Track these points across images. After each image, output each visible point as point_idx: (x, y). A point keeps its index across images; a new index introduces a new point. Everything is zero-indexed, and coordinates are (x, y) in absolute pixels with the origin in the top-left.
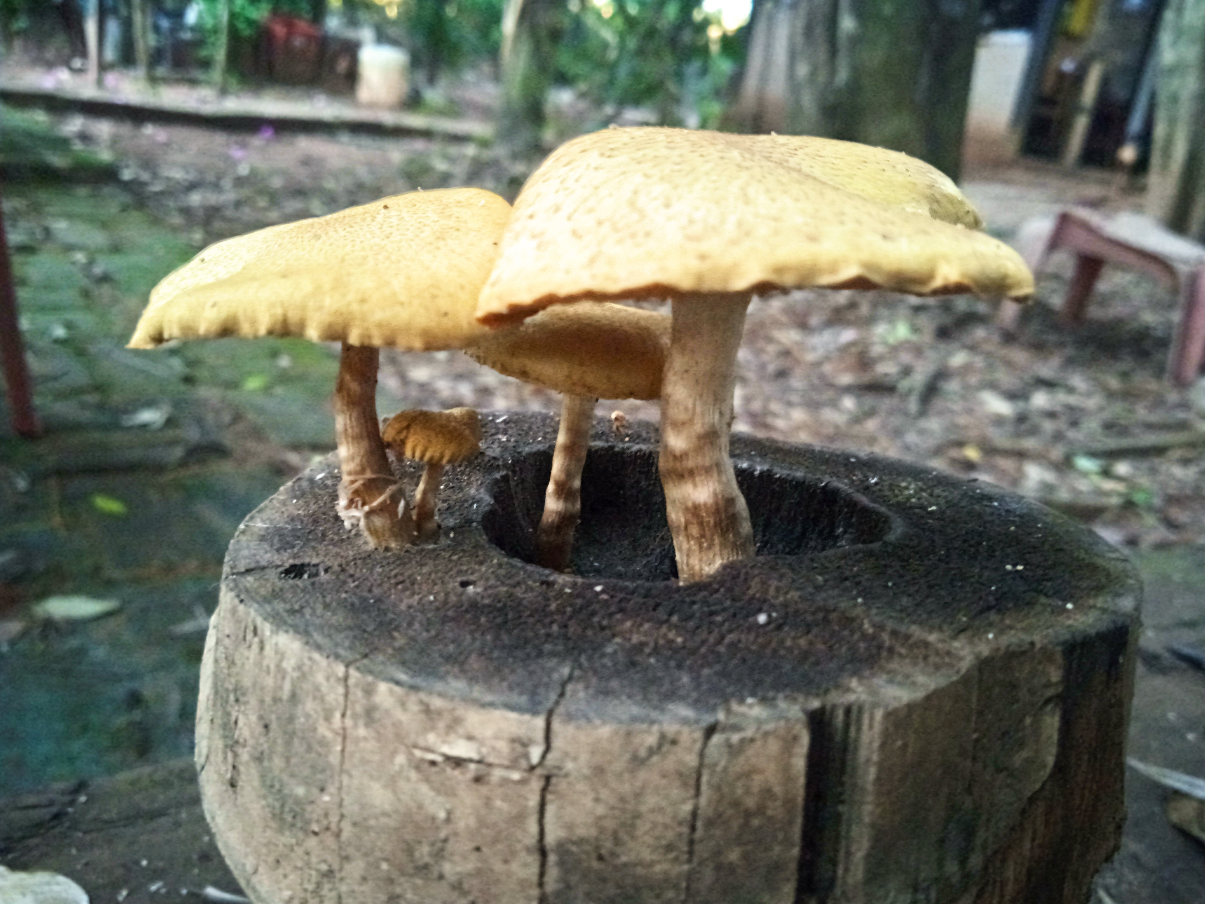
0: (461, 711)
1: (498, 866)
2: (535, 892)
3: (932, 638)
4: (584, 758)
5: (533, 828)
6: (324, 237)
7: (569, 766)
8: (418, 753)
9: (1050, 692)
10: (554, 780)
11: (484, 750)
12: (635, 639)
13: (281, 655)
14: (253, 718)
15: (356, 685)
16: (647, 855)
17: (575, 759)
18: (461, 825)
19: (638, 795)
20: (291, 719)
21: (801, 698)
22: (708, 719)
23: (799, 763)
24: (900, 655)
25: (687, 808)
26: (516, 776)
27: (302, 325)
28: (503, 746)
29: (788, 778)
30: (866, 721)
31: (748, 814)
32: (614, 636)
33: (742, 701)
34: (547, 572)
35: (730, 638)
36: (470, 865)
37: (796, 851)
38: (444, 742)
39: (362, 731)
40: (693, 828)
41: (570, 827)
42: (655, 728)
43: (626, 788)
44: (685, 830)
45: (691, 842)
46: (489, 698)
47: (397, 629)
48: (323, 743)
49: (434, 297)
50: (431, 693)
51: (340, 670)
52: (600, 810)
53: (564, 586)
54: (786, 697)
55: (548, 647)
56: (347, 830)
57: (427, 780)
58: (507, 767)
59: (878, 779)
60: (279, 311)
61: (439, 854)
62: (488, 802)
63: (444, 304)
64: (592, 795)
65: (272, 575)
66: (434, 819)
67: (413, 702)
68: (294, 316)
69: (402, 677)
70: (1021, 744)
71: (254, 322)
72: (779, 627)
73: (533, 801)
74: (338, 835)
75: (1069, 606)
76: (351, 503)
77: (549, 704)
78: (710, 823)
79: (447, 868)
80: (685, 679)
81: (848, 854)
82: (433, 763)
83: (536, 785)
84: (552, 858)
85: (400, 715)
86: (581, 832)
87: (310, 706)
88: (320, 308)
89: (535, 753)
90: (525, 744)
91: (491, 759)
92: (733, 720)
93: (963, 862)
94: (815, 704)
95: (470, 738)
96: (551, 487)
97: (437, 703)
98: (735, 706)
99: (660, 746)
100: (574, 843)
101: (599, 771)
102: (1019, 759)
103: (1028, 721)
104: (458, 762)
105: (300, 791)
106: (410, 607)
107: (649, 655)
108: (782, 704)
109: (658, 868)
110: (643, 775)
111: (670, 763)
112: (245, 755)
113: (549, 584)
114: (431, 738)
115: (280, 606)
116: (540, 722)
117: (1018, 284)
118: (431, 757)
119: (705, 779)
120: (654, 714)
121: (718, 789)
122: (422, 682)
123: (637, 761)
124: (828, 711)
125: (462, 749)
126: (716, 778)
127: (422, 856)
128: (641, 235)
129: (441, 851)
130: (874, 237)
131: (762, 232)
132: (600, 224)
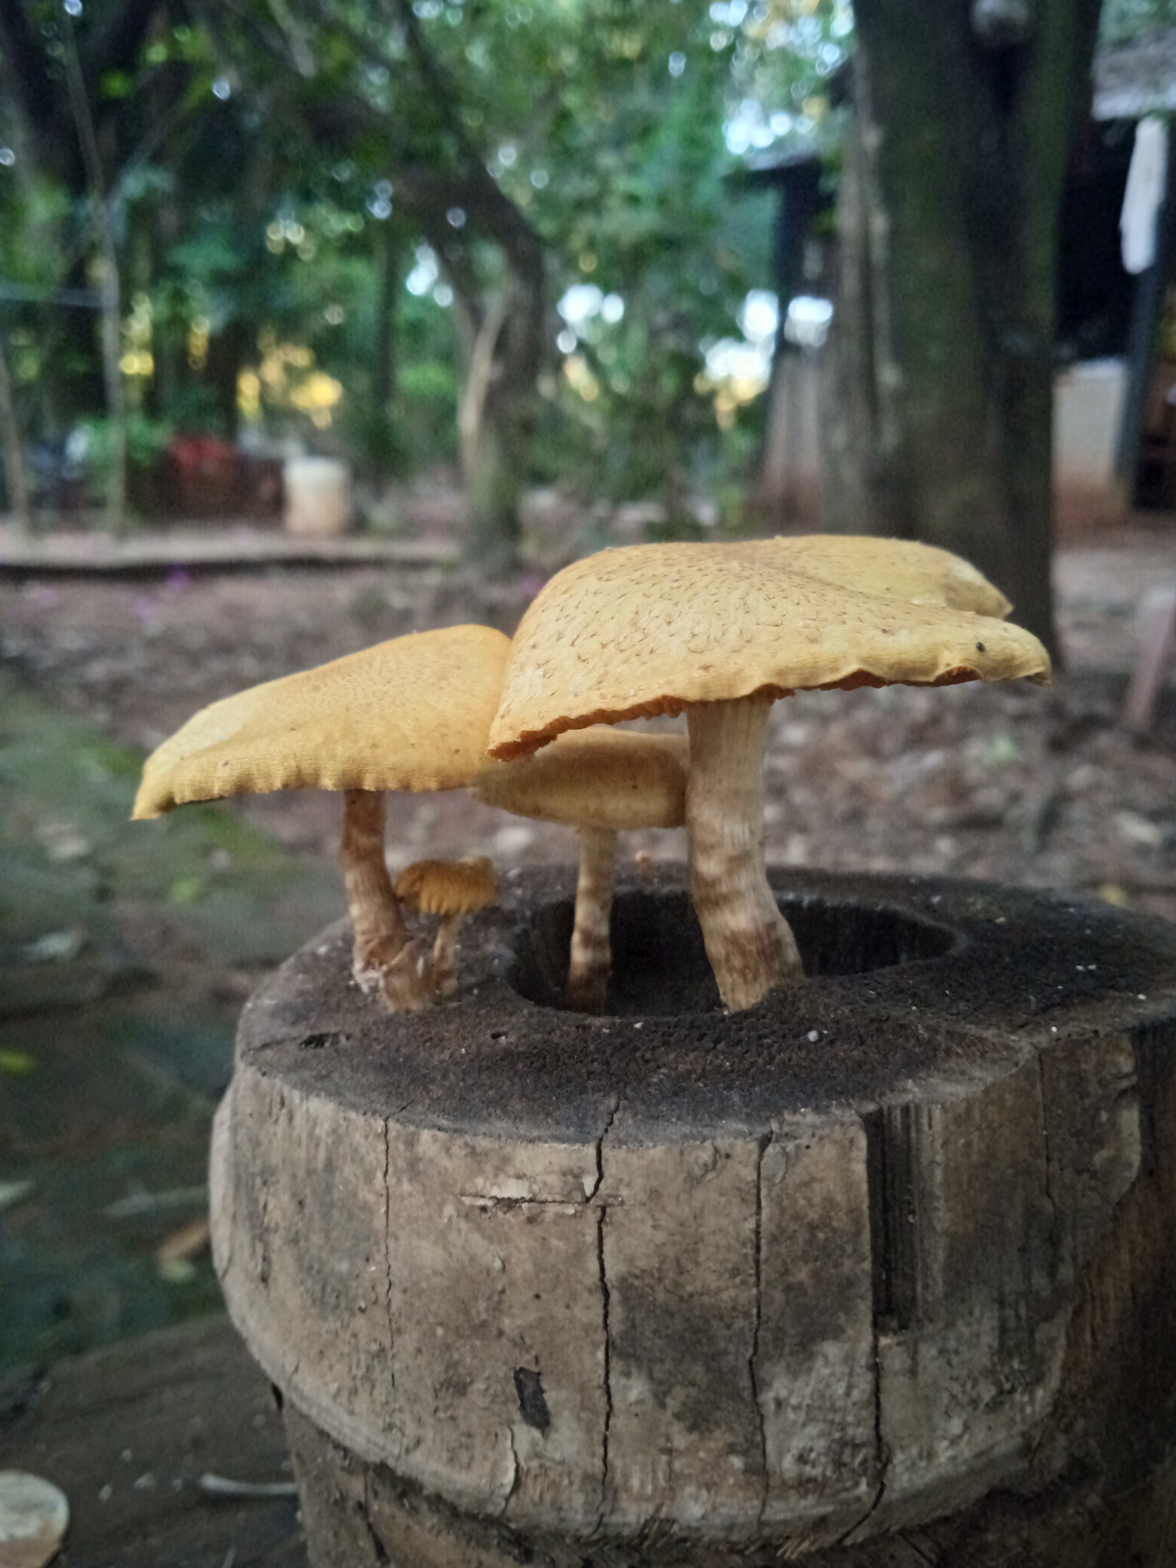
0: (509, 1150)
1: (560, 1313)
2: (601, 1336)
3: (989, 1034)
4: (639, 1182)
5: (592, 1265)
6: (324, 689)
7: (624, 1192)
8: (467, 1201)
9: (1125, 1084)
10: (608, 1210)
11: (536, 1187)
12: (681, 1068)
13: (314, 1122)
14: (285, 1198)
15: (397, 1138)
16: (713, 1282)
17: (628, 1185)
18: (518, 1273)
19: (698, 1217)
20: (329, 1189)
21: (855, 1103)
22: (761, 1131)
23: (860, 1169)
24: (957, 1054)
25: (751, 1224)
26: (570, 1210)
27: (317, 776)
28: (554, 1180)
29: (849, 1186)
30: (925, 1120)
31: (813, 1228)
32: (659, 1067)
33: (795, 1111)
34: (582, 1016)
35: (780, 1057)
36: (531, 1317)
37: (867, 1265)
38: (493, 1184)
39: (406, 1187)
40: (758, 1249)
41: (631, 1260)
42: (708, 1143)
43: (685, 1211)
44: (750, 1251)
45: (757, 1262)
46: (535, 1133)
47: (433, 1081)
48: (366, 1207)
49: (444, 735)
50: (475, 1135)
51: (379, 1125)
52: (660, 1237)
53: (603, 1026)
54: (841, 1104)
55: (590, 1083)
56: (397, 1298)
57: (479, 1228)
58: (561, 1202)
59: (946, 1183)
60: (293, 763)
61: (497, 1309)
62: (544, 1243)
63: (454, 742)
64: (650, 1223)
65: (292, 1047)
66: (488, 1270)
67: (458, 1146)
68: (307, 767)
69: (444, 1123)
70: (1099, 1142)
71: (268, 776)
72: (831, 1043)
73: (591, 1236)
74: (387, 1306)
75: (1142, 997)
76: (368, 965)
77: (599, 1133)
78: (774, 1239)
79: (507, 1323)
80: (736, 1098)
81: (927, 1268)
82: (484, 1209)
83: (592, 1217)
84: (615, 1296)
85: (445, 1162)
86: (642, 1263)
87: (348, 1170)
88: (333, 757)
89: (589, 1183)
90: (578, 1175)
91: (544, 1196)
92: (786, 1129)
93: (1052, 1273)
94: (871, 1107)
95: (520, 1177)
96: (576, 937)
97: (482, 1143)
98: (788, 1116)
99: (715, 1163)
100: (635, 1276)
101: (655, 1194)
102: (1100, 1157)
103: (1104, 1116)
104: (510, 1204)
105: (343, 1267)
106: (442, 1062)
107: (697, 1080)
108: (836, 1111)
109: (725, 1296)
110: (700, 1195)
111: (726, 1179)
112: (277, 1241)
113: (586, 1028)
114: (480, 1182)
115: (307, 1074)
116: (590, 1151)
117: (1026, 664)
118: (481, 1202)
119: (764, 1192)
120: (706, 1131)
121: (778, 1202)
122: (464, 1125)
123: (693, 1181)
124: (885, 1112)
125: (513, 1190)
126: (776, 1190)
127: (478, 1313)
128: (645, 653)
129: (499, 1304)
130: (873, 632)
131: (764, 639)
132: (604, 646)
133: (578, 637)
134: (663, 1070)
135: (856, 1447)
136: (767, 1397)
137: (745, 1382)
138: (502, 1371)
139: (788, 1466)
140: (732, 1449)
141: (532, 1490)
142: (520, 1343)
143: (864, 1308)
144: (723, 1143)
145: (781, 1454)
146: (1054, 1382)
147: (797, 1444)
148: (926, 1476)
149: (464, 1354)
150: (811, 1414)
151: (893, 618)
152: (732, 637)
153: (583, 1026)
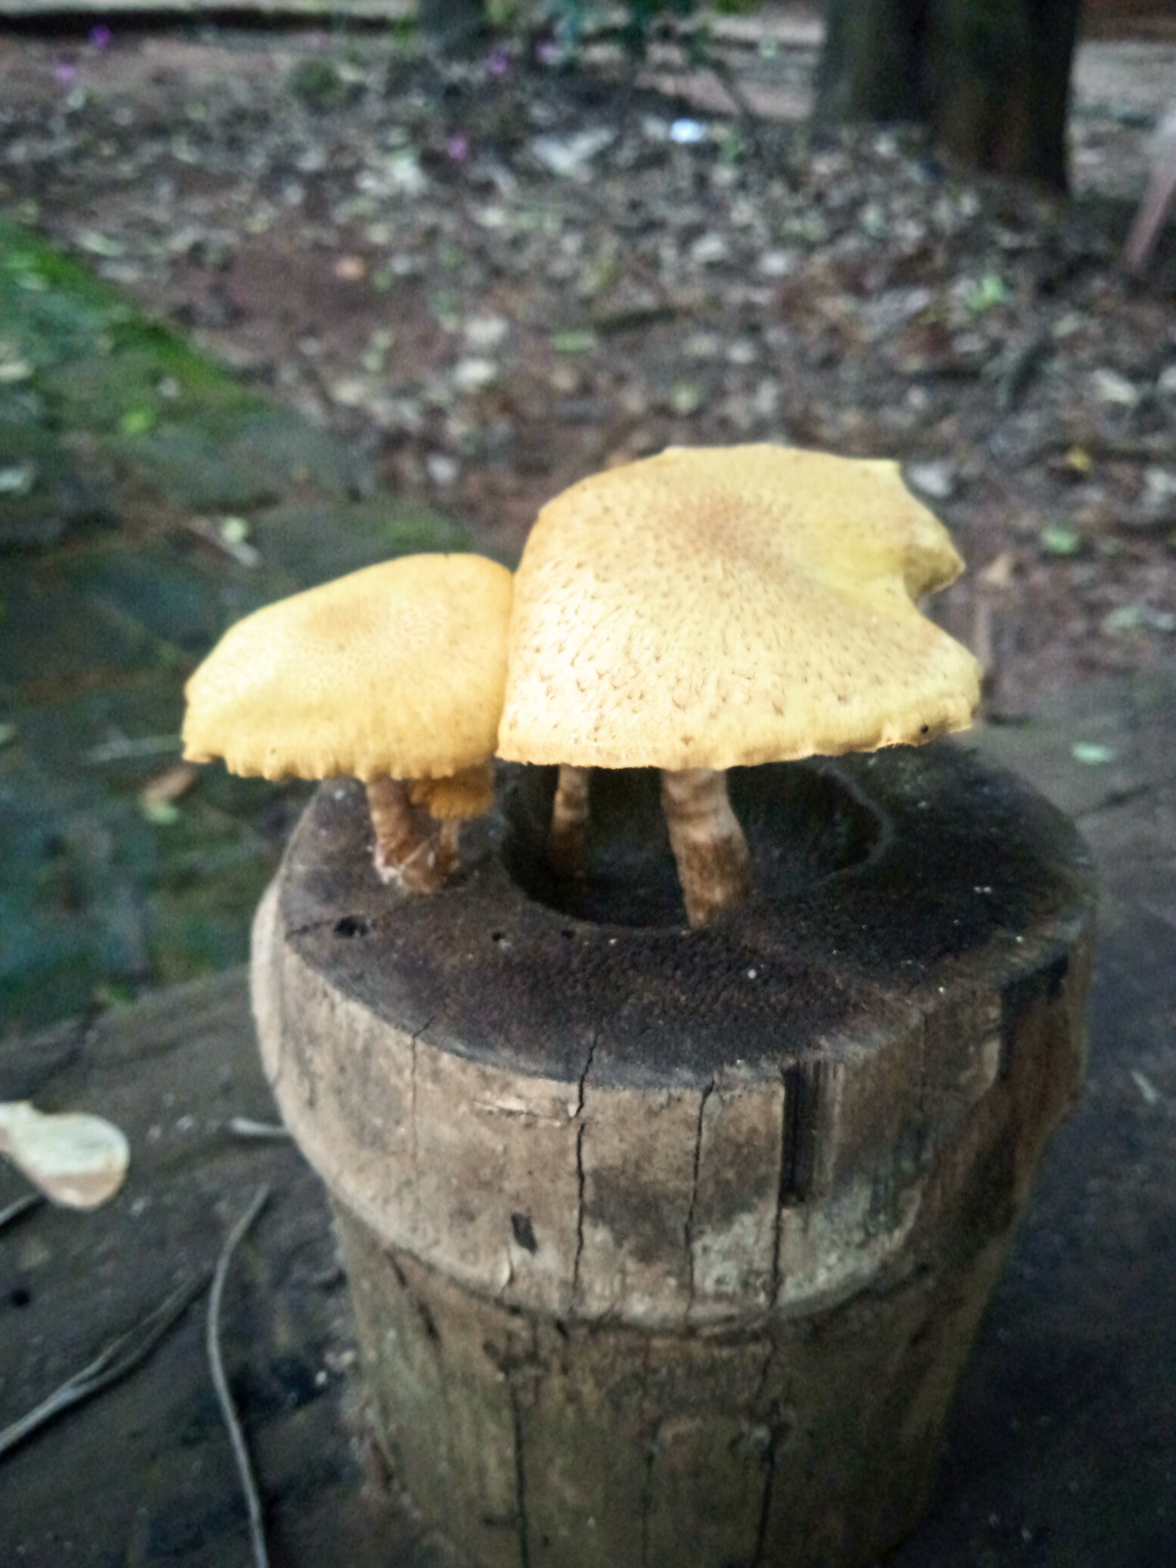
0: (511, 1077)
1: (547, 1185)
2: (576, 1203)
4: (610, 1112)
5: (572, 1159)
7: (599, 1117)
8: (478, 1105)
9: (991, 1026)
10: (587, 1127)
11: (532, 1106)
12: (648, 998)
13: (352, 1021)
14: (329, 1059)
15: (423, 1053)
16: (661, 1176)
17: (602, 1113)
18: (515, 1155)
19: (654, 1136)
20: (366, 1069)
21: (779, 1056)
22: (706, 1081)
23: (778, 1109)
24: (863, 1010)
25: (692, 1144)
26: (558, 1124)
27: (352, 769)
28: (547, 1104)
29: (769, 1120)
30: (831, 1074)
31: (739, 1147)
32: (628, 996)
33: (732, 1063)
34: (567, 918)
35: (724, 995)
36: (525, 1183)
37: (778, 1168)
38: (498, 1098)
39: (429, 1085)
40: (697, 1157)
41: (602, 1159)
42: (664, 1091)
43: (643, 1131)
44: (691, 1159)
45: (696, 1167)
46: (533, 1067)
48: (396, 1089)
49: (458, 722)
50: (486, 1063)
51: (408, 1040)
52: (624, 1146)
53: (582, 939)
54: (768, 1058)
55: (574, 1010)
56: (421, 1154)
57: (488, 1125)
58: (551, 1118)
59: (843, 1112)
60: (331, 759)
61: (499, 1175)
62: (536, 1141)
63: (466, 729)
64: (617, 1138)
65: (328, 932)
66: (493, 1151)
67: (472, 1070)
68: (344, 763)
69: (461, 1048)
70: (965, 1066)
71: (311, 767)
72: (766, 983)
73: (572, 1140)
74: (414, 1156)
76: (388, 862)
77: (580, 1071)
78: (709, 1153)
79: (507, 1185)
80: (688, 1044)
81: (821, 1163)
82: (491, 1113)
83: (574, 1130)
84: (588, 1181)
85: (461, 1078)
86: (610, 1162)
87: (382, 1061)
88: (366, 753)
89: (572, 1109)
90: (564, 1103)
91: (537, 1111)
92: (725, 1081)
93: (916, 1158)
94: (791, 1062)
95: (519, 1097)
96: (559, 797)
97: (490, 1070)
98: (727, 1069)
99: (668, 1104)
100: (604, 1169)
101: (623, 1121)
102: (965, 1077)
103: (972, 1049)
104: (511, 1113)
105: (378, 1122)
106: (454, 967)
107: (658, 1017)
108: (764, 1064)
109: (671, 1185)
110: (656, 1124)
111: (677, 1114)
112: (321, 1086)
114: (488, 1095)
115: (344, 972)
116: (574, 1089)
117: (958, 723)
118: (488, 1108)
119: (704, 1124)
120: (663, 1080)
121: (715, 1131)
122: (477, 1053)
123: (652, 1114)
124: (801, 1066)
125: (513, 1104)
126: (713, 1124)
127: (485, 1174)
128: (636, 696)
129: (500, 1173)
130: (831, 699)
131: (738, 697)
132: (600, 676)
133: (577, 655)
134: (632, 1000)
135: (758, 1274)
136: (697, 1246)
137: (681, 1236)
138: (501, 1212)
139: (709, 1285)
140: (669, 1273)
141: (522, 1285)
142: (517, 1198)
143: (773, 1194)
144: (676, 1092)
145: (704, 1277)
146: (909, 1222)
147: (715, 1273)
148: (808, 1291)
149: (475, 1199)
150: (726, 1255)
151: (850, 674)
152: (711, 687)
153: (568, 934)
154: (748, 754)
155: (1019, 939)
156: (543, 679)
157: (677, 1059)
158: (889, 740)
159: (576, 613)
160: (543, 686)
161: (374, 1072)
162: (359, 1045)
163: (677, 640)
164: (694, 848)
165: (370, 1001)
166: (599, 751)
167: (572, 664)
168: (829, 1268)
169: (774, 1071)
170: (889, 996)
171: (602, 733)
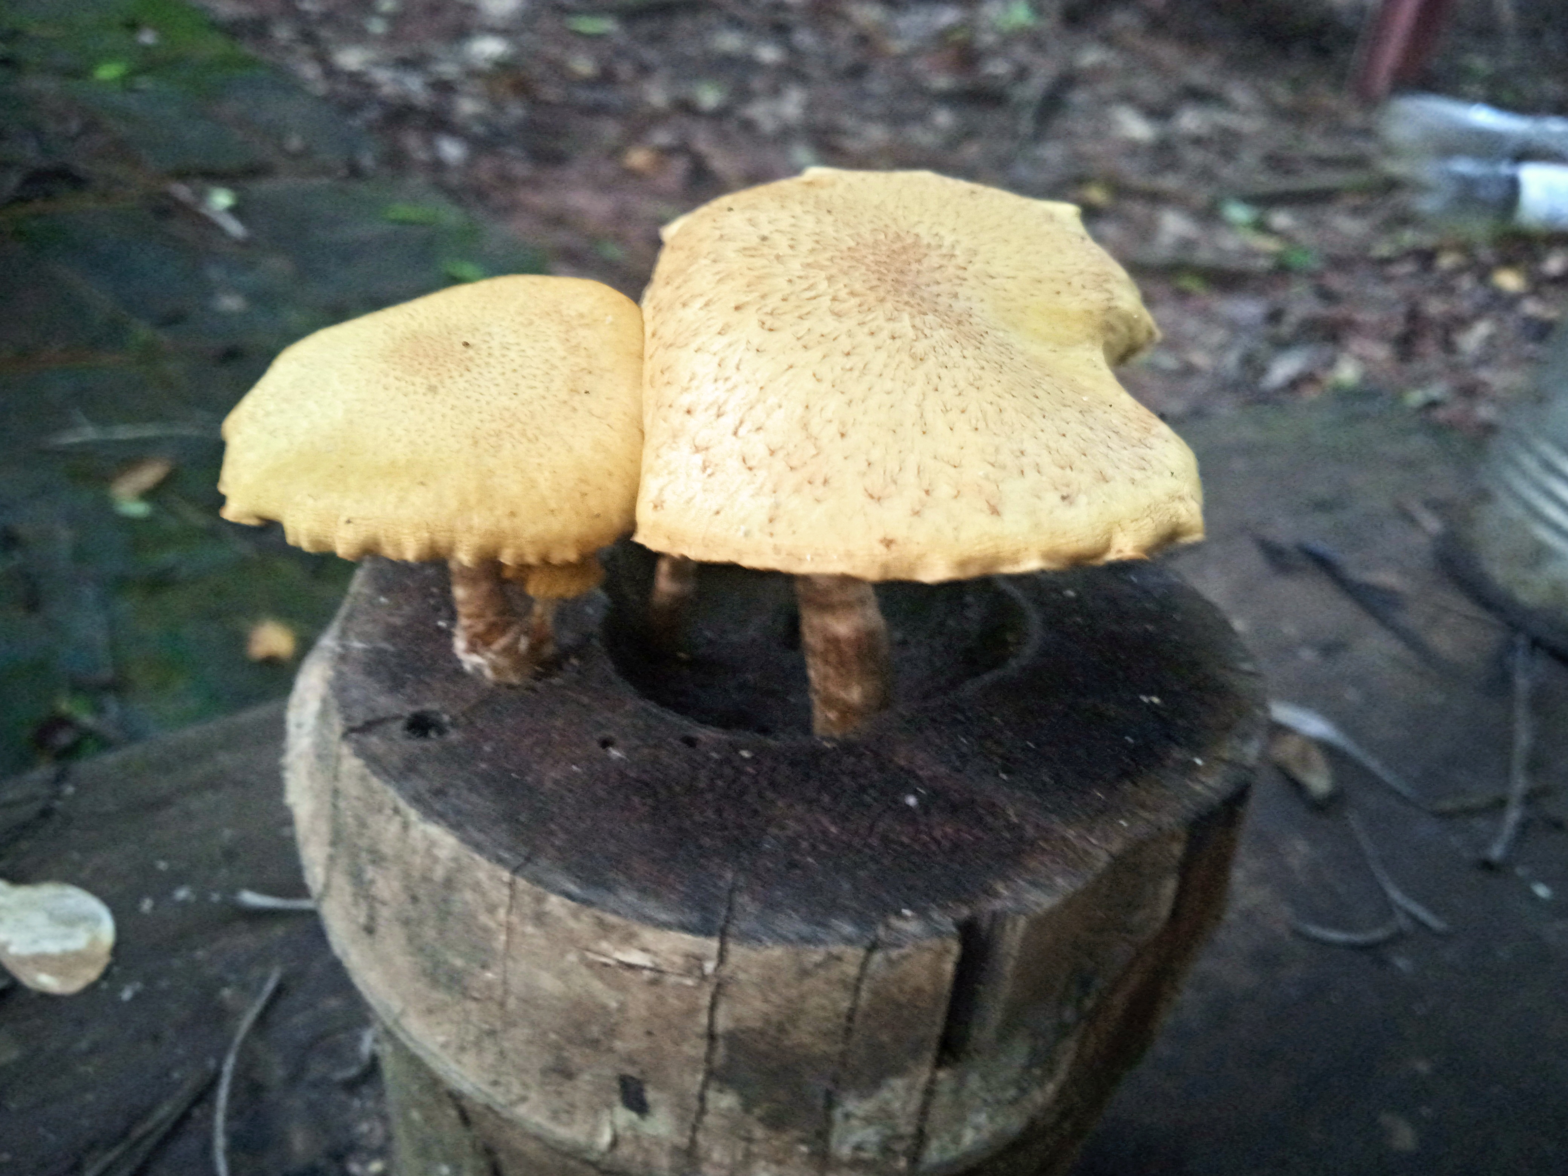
0: (636, 927)
1: (669, 1047)
2: (703, 1066)
4: (755, 971)
5: (704, 1020)
7: (742, 976)
8: (591, 956)
9: (1172, 863)
10: (725, 986)
11: (658, 960)
12: (792, 827)
13: (432, 844)
15: (525, 892)
16: (807, 1039)
17: (745, 971)
18: (633, 1013)
19: (803, 997)
20: (446, 902)
21: (951, 905)
22: (869, 936)
23: (949, 967)
25: (847, 1005)
26: (689, 982)
28: (679, 960)
29: (936, 974)
30: (1010, 925)
31: (900, 1008)
32: (768, 824)
33: (899, 915)
34: (686, 722)
35: (881, 826)
36: (642, 1044)
37: (938, 1029)
38: (616, 950)
39: (530, 929)
40: (851, 1020)
41: (738, 1020)
42: (821, 947)
43: (793, 993)
44: (844, 1021)
45: (848, 1030)
46: (664, 917)
47: (551, 818)
48: (486, 929)
49: (584, 495)
50: (604, 910)
51: (506, 875)
52: (767, 1008)
53: (710, 744)
54: (939, 907)
55: (707, 842)
56: (512, 1003)
57: (601, 978)
58: (681, 975)
59: (1015, 967)
61: (610, 1033)
62: (660, 998)
63: (594, 503)
64: (760, 999)
66: (604, 1007)
67: (587, 916)
68: (442, 539)
69: (573, 890)
70: (1140, 907)
71: (398, 545)
72: (928, 813)
73: (706, 1001)
74: (502, 1005)
76: (472, 648)
77: (721, 923)
78: (867, 1016)
79: (618, 1044)
81: (983, 1020)
82: (606, 965)
83: (708, 991)
84: (721, 1042)
85: (572, 923)
86: (749, 1023)
87: (468, 896)
88: (470, 529)
89: (709, 967)
90: (699, 959)
91: (664, 967)
92: (892, 937)
93: (1079, 1006)
94: (965, 912)
95: (645, 950)
97: (611, 919)
98: (893, 921)
99: (825, 963)
100: (743, 1032)
101: (769, 980)
103: (1150, 887)
104: (630, 967)
105: (459, 963)
106: (556, 782)
108: (935, 915)
109: (816, 1049)
110: (808, 984)
111: (835, 973)
113: (693, 744)
114: (604, 945)
115: (421, 785)
116: (714, 944)
118: (603, 959)
119: (864, 985)
120: (821, 933)
121: (875, 993)
122: (592, 894)
123: (804, 973)
124: (976, 918)
125: (636, 957)
126: (874, 985)
127: (592, 1032)
128: (819, 481)
129: (612, 1032)
130: (1053, 498)
131: (944, 490)
132: (772, 453)
133: (741, 423)
134: (774, 830)
135: (900, 1138)
136: (837, 1114)
137: (820, 1102)
138: (608, 1072)
139: (845, 1152)
140: (803, 1141)
141: (625, 1150)
142: (631, 1060)
143: (929, 1056)
144: (837, 949)
145: (841, 1143)
147: (855, 1139)
148: (952, 1153)
149: (576, 1056)
150: (868, 1121)
151: (1071, 468)
152: (909, 477)
153: (690, 742)
154: (962, 564)
155: (1199, 762)
156: (697, 450)
157: (834, 908)
158: (1120, 551)
159: (738, 368)
160: (698, 459)
161: (457, 907)
162: (439, 873)
163: (865, 413)
164: (834, 642)
165: (456, 824)
166: (777, 550)
167: (735, 433)
168: (977, 1128)
169: (947, 923)
170: (1071, 834)
171: (780, 527)
